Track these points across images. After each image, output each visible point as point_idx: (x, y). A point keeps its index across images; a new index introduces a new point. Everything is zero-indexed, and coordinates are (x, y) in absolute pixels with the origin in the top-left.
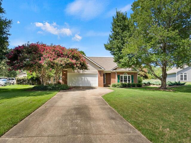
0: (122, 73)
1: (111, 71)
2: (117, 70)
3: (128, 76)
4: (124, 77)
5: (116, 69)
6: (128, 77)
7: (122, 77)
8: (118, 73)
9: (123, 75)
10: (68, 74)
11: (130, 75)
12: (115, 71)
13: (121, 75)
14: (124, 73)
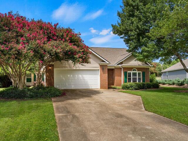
0: (131, 69)
1: (115, 65)
2: (123, 64)
3: (137, 72)
4: (133, 74)
5: (121, 63)
6: (138, 74)
7: (130, 74)
8: (124, 68)
9: (132, 72)
10: (55, 69)
11: (141, 72)
12: (120, 65)
13: (128, 72)
14: (133, 68)
